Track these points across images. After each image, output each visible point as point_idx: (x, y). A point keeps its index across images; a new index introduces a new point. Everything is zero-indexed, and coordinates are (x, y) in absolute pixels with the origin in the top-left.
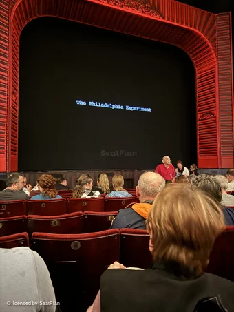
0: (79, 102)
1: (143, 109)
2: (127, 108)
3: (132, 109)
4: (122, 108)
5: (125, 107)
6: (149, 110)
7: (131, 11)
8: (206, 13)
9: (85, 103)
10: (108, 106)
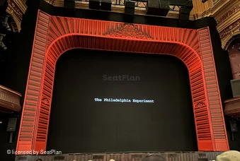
0: (97, 100)
1: (147, 101)
2: (134, 101)
3: (138, 101)
4: (129, 101)
5: (132, 101)
6: (152, 101)
8: (188, 30)
9: (101, 100)
10: (119, 101)
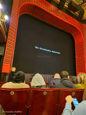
0: (36, 47)
1: (58, 53)
3: (54, 52)
4: (51, 51)
7: (59, 17)
10: (46, 50)
